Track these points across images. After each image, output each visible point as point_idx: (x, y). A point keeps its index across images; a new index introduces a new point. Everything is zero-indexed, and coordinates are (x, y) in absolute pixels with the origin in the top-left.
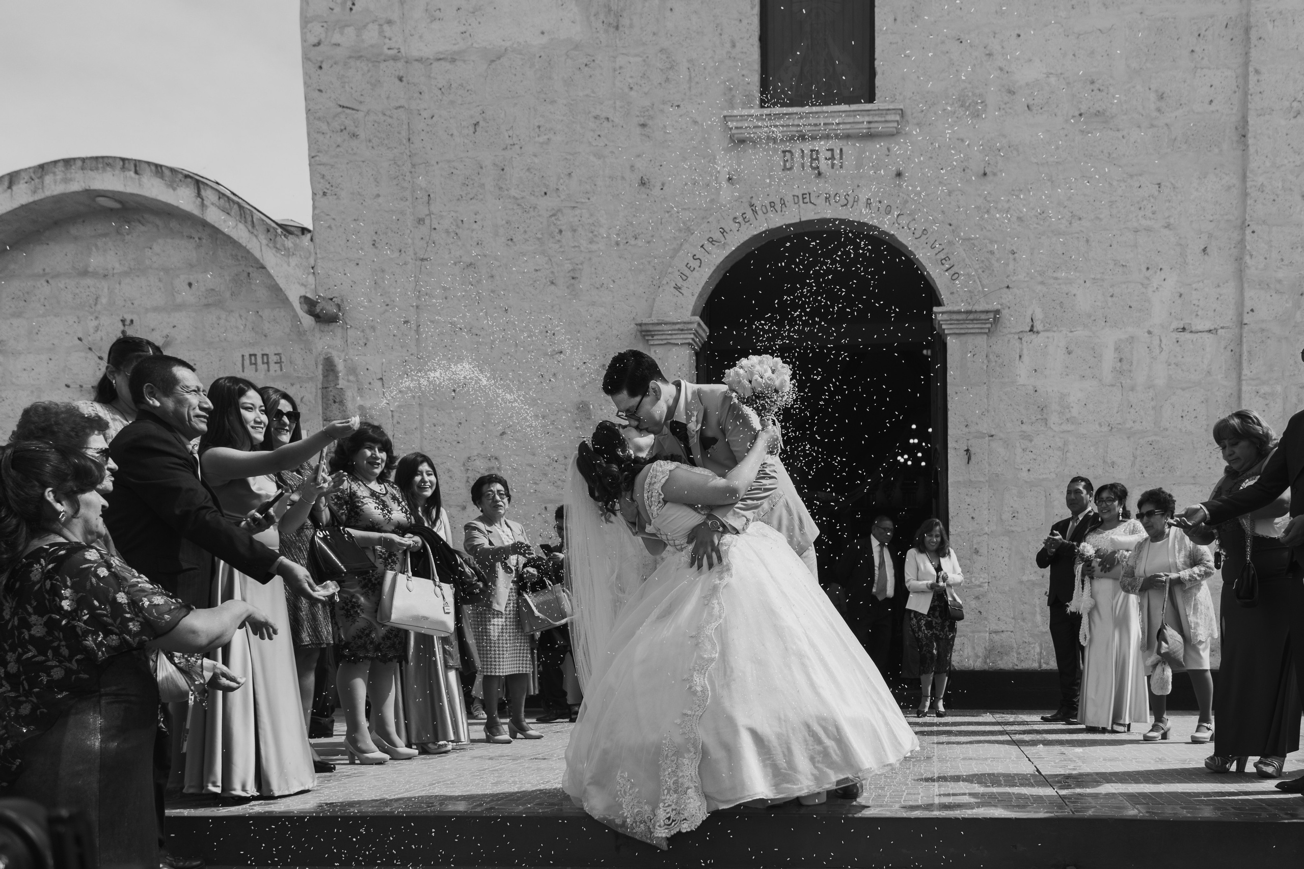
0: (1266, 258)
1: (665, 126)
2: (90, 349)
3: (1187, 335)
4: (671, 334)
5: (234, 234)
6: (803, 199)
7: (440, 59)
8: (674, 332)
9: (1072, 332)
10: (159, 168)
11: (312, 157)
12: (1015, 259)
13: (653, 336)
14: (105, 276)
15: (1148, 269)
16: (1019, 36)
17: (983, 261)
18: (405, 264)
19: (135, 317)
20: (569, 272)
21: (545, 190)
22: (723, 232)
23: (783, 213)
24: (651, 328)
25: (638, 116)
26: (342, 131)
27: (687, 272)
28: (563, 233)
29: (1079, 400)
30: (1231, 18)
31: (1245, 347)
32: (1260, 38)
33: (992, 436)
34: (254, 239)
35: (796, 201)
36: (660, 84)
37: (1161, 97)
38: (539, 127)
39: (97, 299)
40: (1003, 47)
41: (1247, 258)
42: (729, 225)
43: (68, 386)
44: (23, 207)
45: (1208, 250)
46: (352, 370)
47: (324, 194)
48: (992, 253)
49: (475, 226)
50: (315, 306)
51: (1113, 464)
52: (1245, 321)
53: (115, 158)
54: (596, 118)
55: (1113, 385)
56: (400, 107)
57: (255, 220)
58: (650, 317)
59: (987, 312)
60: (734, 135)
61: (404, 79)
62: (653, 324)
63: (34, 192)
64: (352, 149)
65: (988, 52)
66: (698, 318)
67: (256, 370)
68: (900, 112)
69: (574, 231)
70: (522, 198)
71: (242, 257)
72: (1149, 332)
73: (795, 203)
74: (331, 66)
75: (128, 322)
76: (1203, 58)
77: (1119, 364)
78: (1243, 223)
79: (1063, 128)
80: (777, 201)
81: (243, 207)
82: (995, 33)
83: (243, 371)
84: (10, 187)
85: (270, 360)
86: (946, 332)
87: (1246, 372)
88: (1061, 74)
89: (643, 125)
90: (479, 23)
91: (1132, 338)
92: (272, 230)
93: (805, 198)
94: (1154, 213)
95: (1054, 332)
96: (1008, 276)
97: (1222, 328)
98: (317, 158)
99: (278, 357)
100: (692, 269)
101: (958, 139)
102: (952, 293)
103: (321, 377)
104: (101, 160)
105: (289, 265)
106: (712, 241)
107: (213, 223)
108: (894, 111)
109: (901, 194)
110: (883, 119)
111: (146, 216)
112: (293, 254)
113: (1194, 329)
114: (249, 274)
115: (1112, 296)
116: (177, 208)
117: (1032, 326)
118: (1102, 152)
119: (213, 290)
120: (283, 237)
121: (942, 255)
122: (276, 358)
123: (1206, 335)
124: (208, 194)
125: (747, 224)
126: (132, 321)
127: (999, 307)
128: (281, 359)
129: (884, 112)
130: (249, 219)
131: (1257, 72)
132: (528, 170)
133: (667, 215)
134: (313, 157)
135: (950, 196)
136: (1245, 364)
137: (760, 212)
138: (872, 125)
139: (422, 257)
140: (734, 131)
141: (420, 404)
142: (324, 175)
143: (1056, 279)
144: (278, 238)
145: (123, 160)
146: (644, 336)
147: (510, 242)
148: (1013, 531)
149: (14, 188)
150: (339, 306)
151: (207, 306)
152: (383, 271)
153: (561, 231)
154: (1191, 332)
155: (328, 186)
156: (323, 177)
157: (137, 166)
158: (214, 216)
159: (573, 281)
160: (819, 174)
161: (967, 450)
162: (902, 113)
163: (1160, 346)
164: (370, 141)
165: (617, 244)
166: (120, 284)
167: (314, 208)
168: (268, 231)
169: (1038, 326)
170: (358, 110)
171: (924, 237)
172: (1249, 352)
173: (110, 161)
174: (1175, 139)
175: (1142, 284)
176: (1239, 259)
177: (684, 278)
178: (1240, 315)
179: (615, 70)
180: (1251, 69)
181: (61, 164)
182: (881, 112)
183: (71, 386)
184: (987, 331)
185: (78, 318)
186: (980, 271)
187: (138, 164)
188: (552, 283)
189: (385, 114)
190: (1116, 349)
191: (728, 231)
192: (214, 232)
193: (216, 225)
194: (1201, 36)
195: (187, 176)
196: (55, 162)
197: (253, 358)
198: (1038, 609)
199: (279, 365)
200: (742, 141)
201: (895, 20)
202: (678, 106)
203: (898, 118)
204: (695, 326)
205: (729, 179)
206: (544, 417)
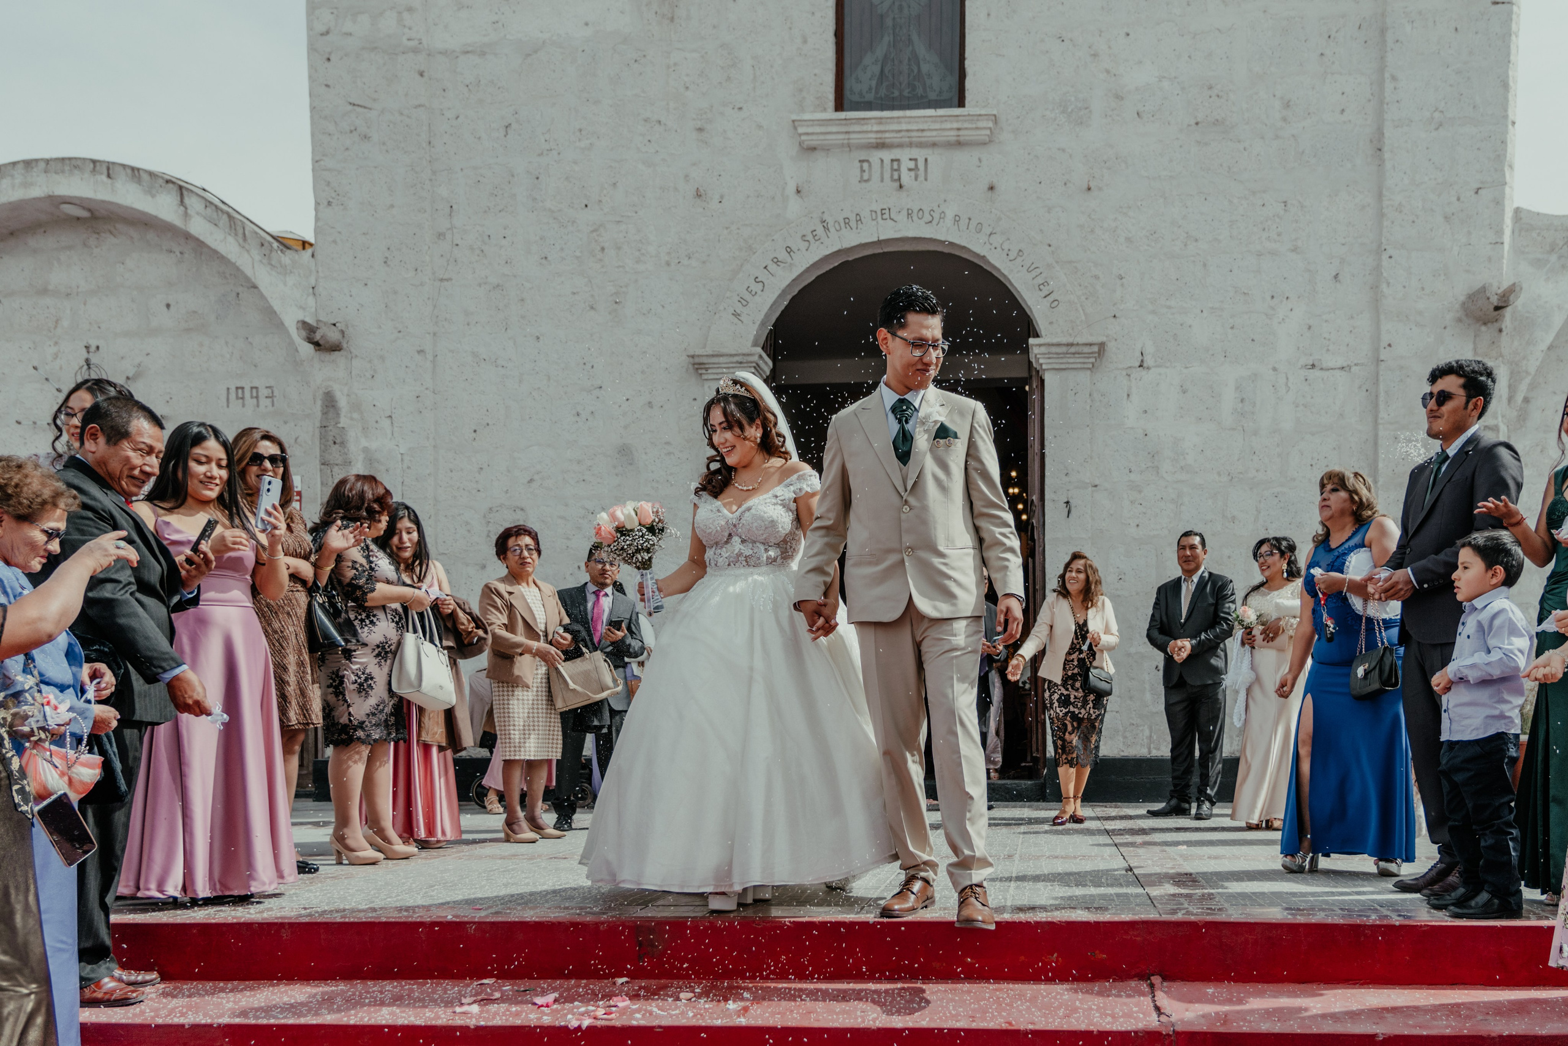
0: (1404, 287)
1: (725, 131)
2: (47, 379)
3: (1316, 373)
4: (728, 368)
5: (222, 249)
6: (882, 214)
7: (468, 52)
8: (731, 365)
9: (1186, 368)
10: (136, 172)
11: (315, 162)
12: (1122, 285)
13: (707, 369)
14: (68, 295)
15: (1273, 297)
16: (1128, 35)
17: (1086, 287)
18: (422, 284)
19: (101, 344)
20: (612, 295)
21: (586, 203)
22: (789, 250)
23: (859, 230)
24: (705, 360)
25: (694, 119)
26: (351, 132)
27: (747, 296)
28: (606, 251)
29: (1195, 446)
30: (1364, 18)
31: (1382, 387)
32: (1397, 41)
33: (1096, 486)
34: (246, 255)
35: (874, 217)
36: (720, 83)
37: (1287, 105)
38: (580, 130)
39: (57, 322)
40: (1110, 47)
41: (1384, 286)
42: (797, 243)
43: (19, 423)
45: (1340, 277)
46: (356, 407)
47: (329, 204)
48: (1097, 277)
49: (504, 242)
50: (315, 332)
51: (1234, 519)
52: (1382, 357)
53: (84, 159)
54: (646, 120)
55: (1234, 429)
56: (420, 106)
57: (247, 233)
58: (704, 346)
59: (1091, 345)
60: (803, 141)
61: (425, 74)
62: (707, 356)
64: (363, 153)
65: (1092, 53)
66: (759, 350)
67: (244, 406)
68: (993, 118)
69: (619, 248)
70: (559, 211)
71: (231, 275)
72: (1275, 369)
73: (873, 220)
74: (341, 59)
75: (93, 349)
76: (1333, 63)
77: (1240, 405)
78: (1379, 246)
79: (1177, 139)
80: (853, 218)
81: (234, 218)
82: (1101, 31)
83: (228, 406)
85: (260, 394)
86: (1044, 367)
87: (1382, 414)
88: (1175, 78)
89: (700, 130)
90: (514, 12)
91: (1256, 375)
92: (266, 244)
93: (884, 213)
94: (1279, 234)
95: (1167, 367)
96: (1115, 304)
97: (1356, 365)
98: (322, 163)
99: (270, 391)
100: (753, 293)
101: (1059, 149)
102: (1051, 323)
103: (319, 414)
104: (68, 162)
105: (285, 284)
106: (776, 261)
107: (197, 236)
108: (986, 117)
109: (993, 210)
110: (974, 126)
111: (118, 226)
112: (291, 272)
113: (1324, 365)
114: (238, 294)
115: (1232, 328)
116: (156, 217)
117: (1142, 361)
118: (1221, 165)
119: (195, 312)
120: (279, 252)
121: (1040, 280)
122: (267, 392)
123: (1338, 373)
124: (192, 202)
125: (818, 242)
126: (98, 348)
127: (1104, 339)
128: (272, 393)
129: (975, 118)
130: (240, 231)
131: (1394, 78)
132: (567, 178)
133: (726, 232)
134: (317, 162)
135: (1049, 212)
136: (1382, 406)
137: (832, 229)
138: (961, 133)
139: (441, 277)
140: (803, 138)
141: (434, 447)
142: (329, 182)
143: (1169, 307)
144: (274, 254)
145: (94, 162)
146: (697, 369)
147: (544, 261)
148: (1119, 596)
150: (342, 332)
151: (188, 330)
152: (395, 293)
153: (603, 249)
154: (1322, 369)
155: (334, 195)
156: (328, 184)
157: (110, 169)
158: (198, 227)
159: (616, 306)
160: (901, 187)
161: (1067, 503)
162: (995, 119)
163: (1287, 385)
164: (384, 144)
165: (668, 264)
166: (85, 304)
167: (317, 219)
168: (262, 245)
169: (1149, 361)
170: (370, 109)
171: (1019, 259)
172: (1386, 392)
173: (79, 163)
174: (1303, 152)
175: (1266, 315)
176: (1375, 288)
177: (745, 303)
178: (1377, 350)
179: (668, 67)
180: (1387, 75)
181: (21, 166)
182: (971, 118)
183: (23, 422)
184: (1091, 366)
185: (34, 343)
186: (1083, 298)
187: (111, 166)
188: (592, 308)
189: (402, 114)
190: (1237, 388)
191: (795, 250)
192: (199, 245)
193: (201, 238)
194: (1332, 37)
195: (168, 182)
196: (14, 164)
197: (240, 391)
198: (1147, 686)
199: (270, 400)
200: (813, 149)
201: (989, 15)
202: (740, 109)
203: (991, 125)
204: (756, 358)
205: (798, 192)
206: (579, 462)
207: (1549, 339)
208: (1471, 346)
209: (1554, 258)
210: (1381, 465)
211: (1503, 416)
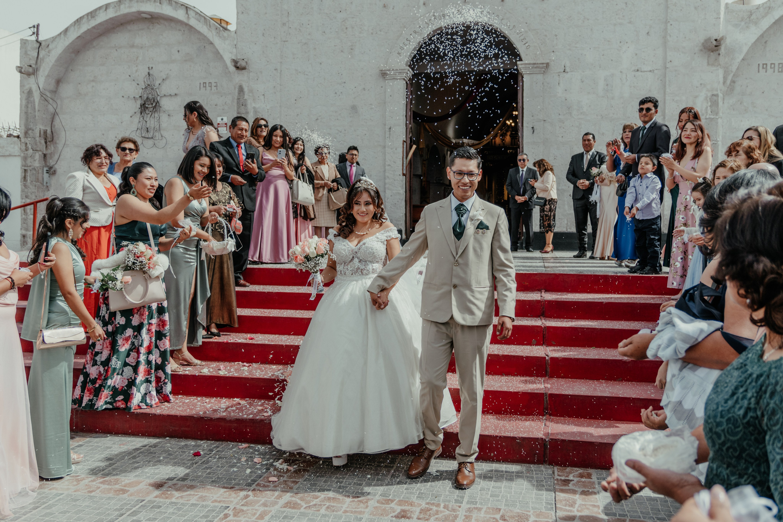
0: (677, 37)
2: (134, 80)
3: (639, 73)
4: (395, 75)
5: (201, 30)
8: (397, 74)
9: (583, 72)
12: (557, 39)
13: (387, 75)
14: (142, 47)
15: (620, 42)
17: (541, 40)
18: (277, 43)
19: (154, 66)
20: (350, 46)
21: (341, 10)
22: (420, 27)
24: (386, 72)
27: (404, 46)
29: (587, 104)
31: (667, 79)
33: (545, 121)
39: (137, 58)
41: (668, 37)
42: (423, 24)
43: (123, 97)
44: (111, 19)
45: (650, 33)
46: (251, 91)
47: (242, 13)
48: (546, 36)
49: (308, 26)
50: (237, 63)
51: (603, 134)
52: (667, 66)
55: (603, 97)
58: (386, 67)
59: (543, 64)
62: (387, 70)
63: (116, 12)
66: (408, 68)
67: (206, 90)
69: (353, 28)
70: (330, 13)
71: (202, 39)
72: (621, 72)
75: (151, 68)
77: (606, 87)
78: (666, 20)
81: (206, 19)
83: (200, 90)
84: (106, 10)
85: (212, 85)
86: (524, 73)
87: (668, 90)
91: (613, 74)
92: (218, 29)
94: (623, 16)
95: (575, 72)
96: (553, 47)
97: (656, 69)
99: (216, 84)
100: (406, 45)
102: (527, 55)
103: (237, 94)
105: (225, 44)
106: (415, 32)
107: (192, 25)
109: (503, 9)
111: (161, 21)
112: (227, 39)
113: (643, 70)
114: (205, 46)
115: (603, 55)
116: (177, 19)
117: (565, 69)
119: (188, 54)
121: (522, 38)
123: (648, 73)
124: (190, 12)
125: (432, 24)
127: (548, 61)
130: (208, 23)
133: (395, 21)
135: (527, 11)
136: (667, 86)
139: (284, 40)
141: (280, 106)
143: (576, 47)
144: (221, 32)
146: (383, 75)
147: (323, 33)
149: (108, 10)
150: (246, 62)
151: (186, 60)
152: (267, 47)
153: (347, 28)
154: (641, 72)
155: (243, 10)
156: (242, 5)
158: (193, 22)
159: (351, 51)
160: (465, 1)
163: (626, 78)
165: (372, 33)
166: (148, 51)
167: (238, 19)
169: (567, 69)
171: (514, 29)
172: (669, 81)
175: (617, 49)
176: (664, 38)
177: (402, 49)
178: (665, 63)
184: (543, 72)
185: (129, 66)
186: (540, 44)
190: (605, 80)
193: (194, 26)
195: (182, 5)
197: (205, 84)
199: (216, 87)
204: (407, 71)
205: (424, 4)
206: (336, 112)
207: (741, 57)
208: (706, 61)
209: (743, 23)
210: (667, 111)
211: (721, 90)
